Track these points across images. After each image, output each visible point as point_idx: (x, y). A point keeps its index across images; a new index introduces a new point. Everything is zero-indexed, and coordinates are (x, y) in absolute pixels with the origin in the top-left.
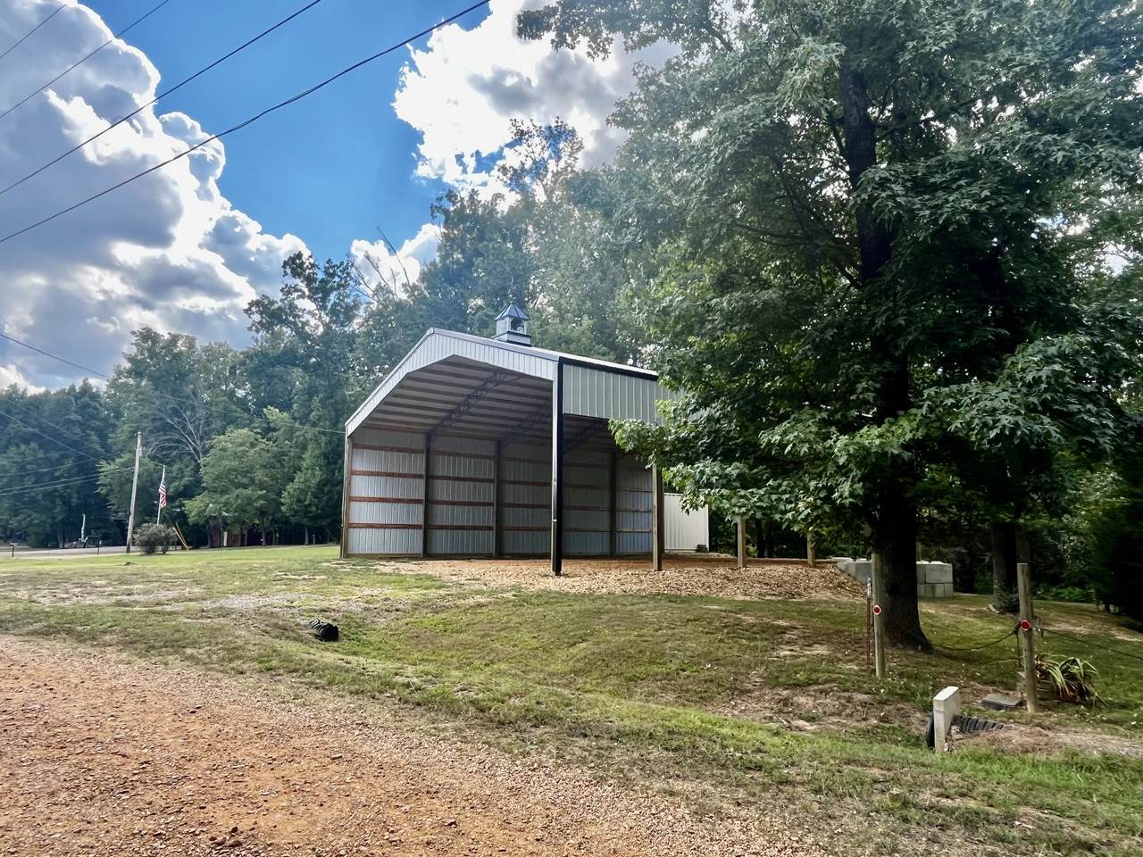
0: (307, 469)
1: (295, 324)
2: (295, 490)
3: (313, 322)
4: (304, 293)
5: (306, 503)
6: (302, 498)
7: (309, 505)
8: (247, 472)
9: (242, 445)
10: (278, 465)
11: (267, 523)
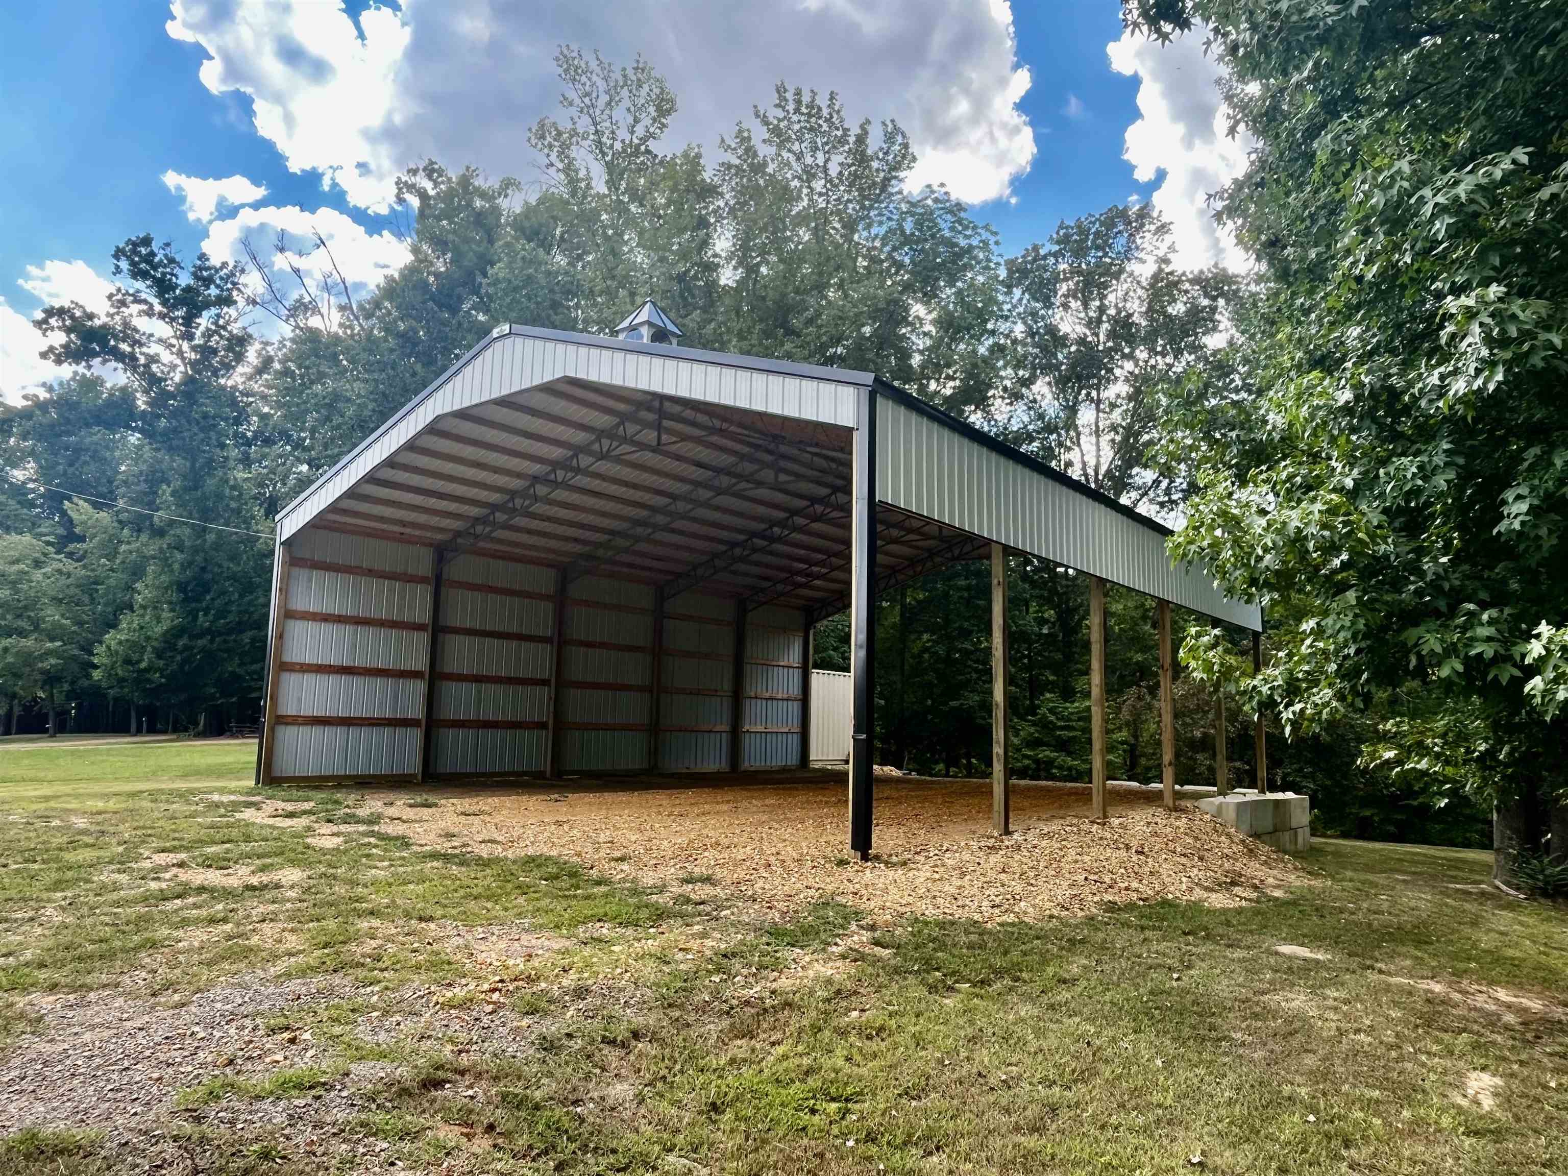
0: (144, 607)
1: (133, 358)
2: (120, 643)
3: (166, 357)
4: (151, 306)
5: (143, 665)
6: (135, 657)
7: (146, 670)
8: (26, 608)
9: (17, 561)
10: (86, 599)
11: (59, 698)
